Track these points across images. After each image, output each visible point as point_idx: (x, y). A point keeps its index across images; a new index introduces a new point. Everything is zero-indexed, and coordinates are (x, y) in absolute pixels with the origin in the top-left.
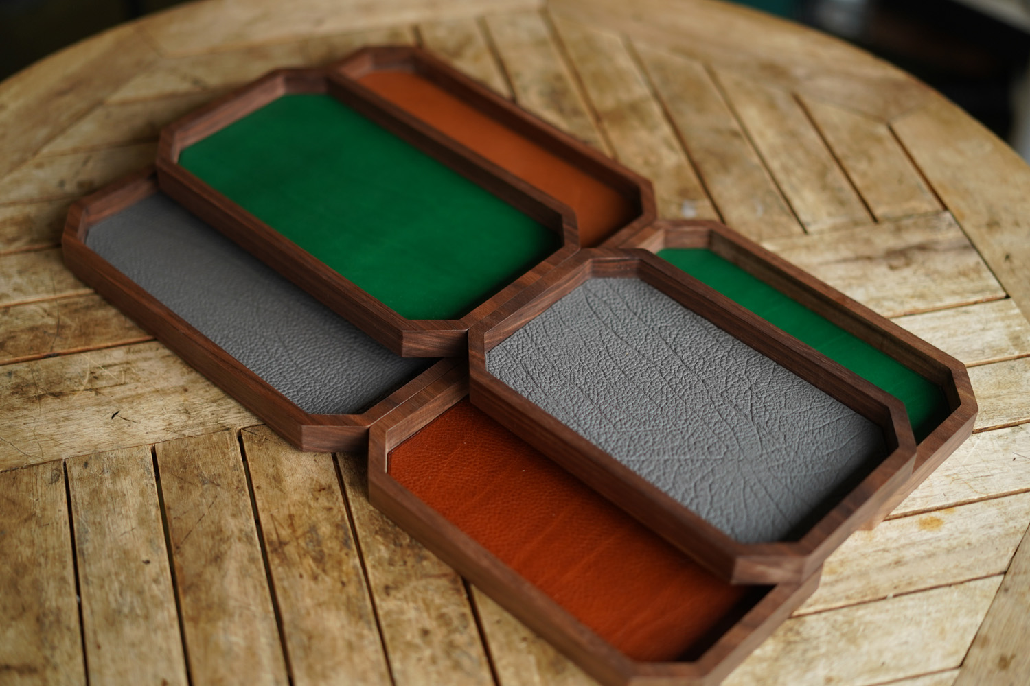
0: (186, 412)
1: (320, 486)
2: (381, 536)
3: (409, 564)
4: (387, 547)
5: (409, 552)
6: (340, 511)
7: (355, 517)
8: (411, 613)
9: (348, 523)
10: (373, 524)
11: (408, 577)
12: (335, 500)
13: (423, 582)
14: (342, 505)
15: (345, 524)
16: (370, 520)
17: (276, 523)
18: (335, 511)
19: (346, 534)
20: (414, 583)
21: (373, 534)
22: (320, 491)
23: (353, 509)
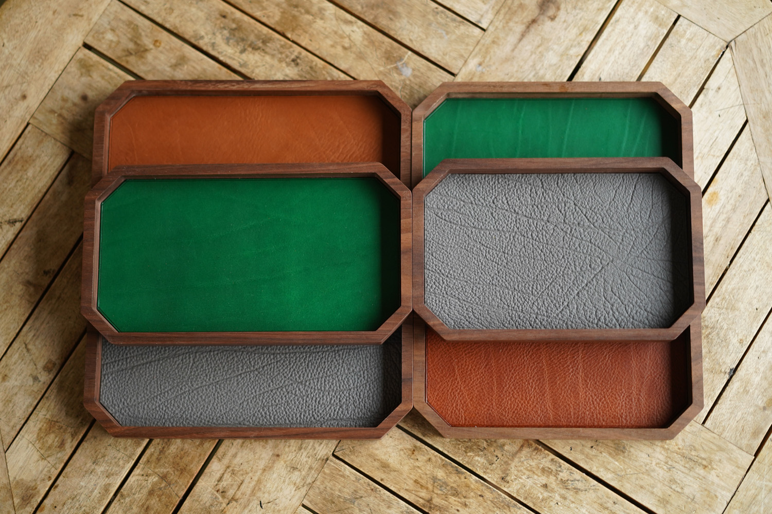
0: (294, 469)
1: (410, 450)
2: (470, 452)
3: (500, 456)
4: (479, 456)
5: (492, 449)
6: (435, 456)
7: (446, 453)
8: (529, 483)
9: (447, 459)
10: (459, 449)
11: (506, 463)
12: (426, 452)
13: (516, 460)
14: (433, 451)
15: (446, 461)
16: (455, 447)
17: (413, 492)
18: (433, 459)
19: (452, 467)
20: (513, 465)
21: (465, 454)
22: (413, 453)
23: (441, 449)
